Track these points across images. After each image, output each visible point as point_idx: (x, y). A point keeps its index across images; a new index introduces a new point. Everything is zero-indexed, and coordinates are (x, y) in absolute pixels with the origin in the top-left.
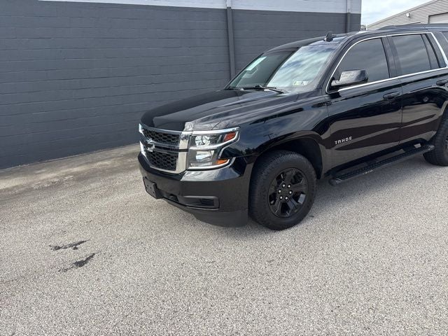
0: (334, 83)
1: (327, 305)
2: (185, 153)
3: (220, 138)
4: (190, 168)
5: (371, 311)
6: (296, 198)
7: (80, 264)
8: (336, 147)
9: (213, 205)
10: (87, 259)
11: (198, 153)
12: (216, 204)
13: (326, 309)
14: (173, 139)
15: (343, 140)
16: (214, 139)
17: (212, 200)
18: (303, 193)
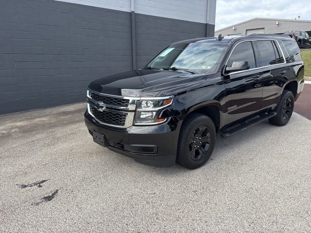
0: (228, 69)
1: (245, 221)
2: (134, 113)
3: (161, 103)
4: (136, 124)
5: (274, 224)
6: (203, 146)
7: (49, 198)
8: (228, 112)
9: (153, 151)
10: (53, 194)
11: (142, 113)
12: (155, 151)
13: (246, 224)
14: (123, 103)
15: (232, 107)
16: (156, 104)
17: (153, 148)
18: (208, 143)
